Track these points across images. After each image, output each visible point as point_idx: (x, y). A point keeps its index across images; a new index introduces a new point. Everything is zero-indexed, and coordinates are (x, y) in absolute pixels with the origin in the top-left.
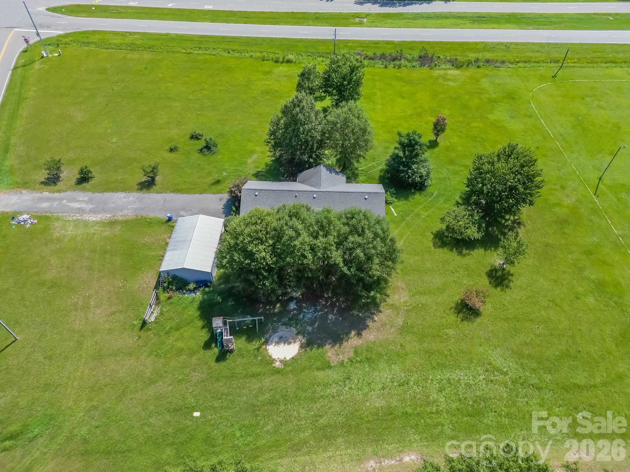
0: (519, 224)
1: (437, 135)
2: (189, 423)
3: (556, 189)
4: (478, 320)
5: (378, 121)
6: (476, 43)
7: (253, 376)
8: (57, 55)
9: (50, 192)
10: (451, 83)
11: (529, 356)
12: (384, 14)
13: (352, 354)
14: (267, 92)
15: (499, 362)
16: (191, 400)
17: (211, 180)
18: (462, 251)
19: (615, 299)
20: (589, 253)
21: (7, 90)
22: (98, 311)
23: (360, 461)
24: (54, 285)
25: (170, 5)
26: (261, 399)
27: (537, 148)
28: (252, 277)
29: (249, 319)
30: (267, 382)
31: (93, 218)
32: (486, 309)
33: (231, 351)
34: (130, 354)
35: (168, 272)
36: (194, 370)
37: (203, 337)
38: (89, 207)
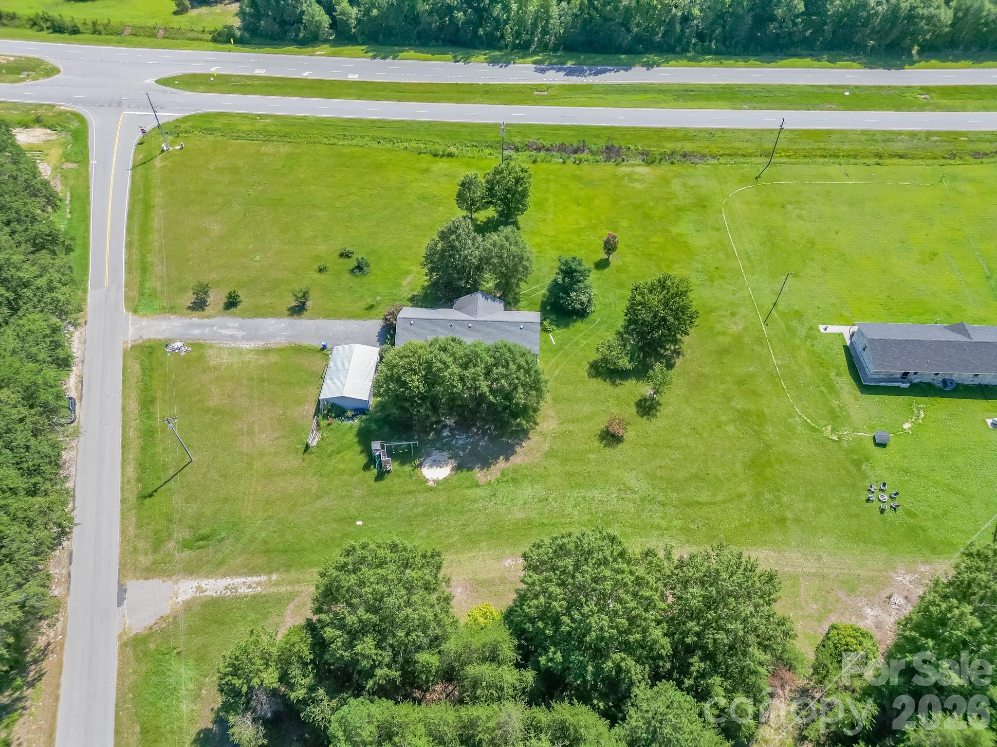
0: (678, 353)
1: (609, 254)
2: (353, 529)
3: (726, 316)
4: (620, 446)
5: (547, 236)
6: (675, 130)
7: (409, 493)
8: (179, 148)
9: (199, 318)
10: (638, 186)
11: (661, 477)
12: (570, 85)
13: (499, 475)
14: (423, 198)
15: (632, 483)
16: (353, 512)
17: (363, 304)
18: (615, 381)
19: (756, 427)
20: (741, 383)
21: (131, 196)
22: (263, 436)
23: (499, 558)
24: (217, 412)
25: (306, 74)
26: (415, 511)
27: (717, 268)
28: (407, 404)
29: (405, 443)
30: (421, 498)
31: (247, 345)
32: (630, 435)
33: (389, 472)
34: (296, 474)
35: (327, 400)
36: (356, 488)
37: (362, 459)
38: (240, 334)
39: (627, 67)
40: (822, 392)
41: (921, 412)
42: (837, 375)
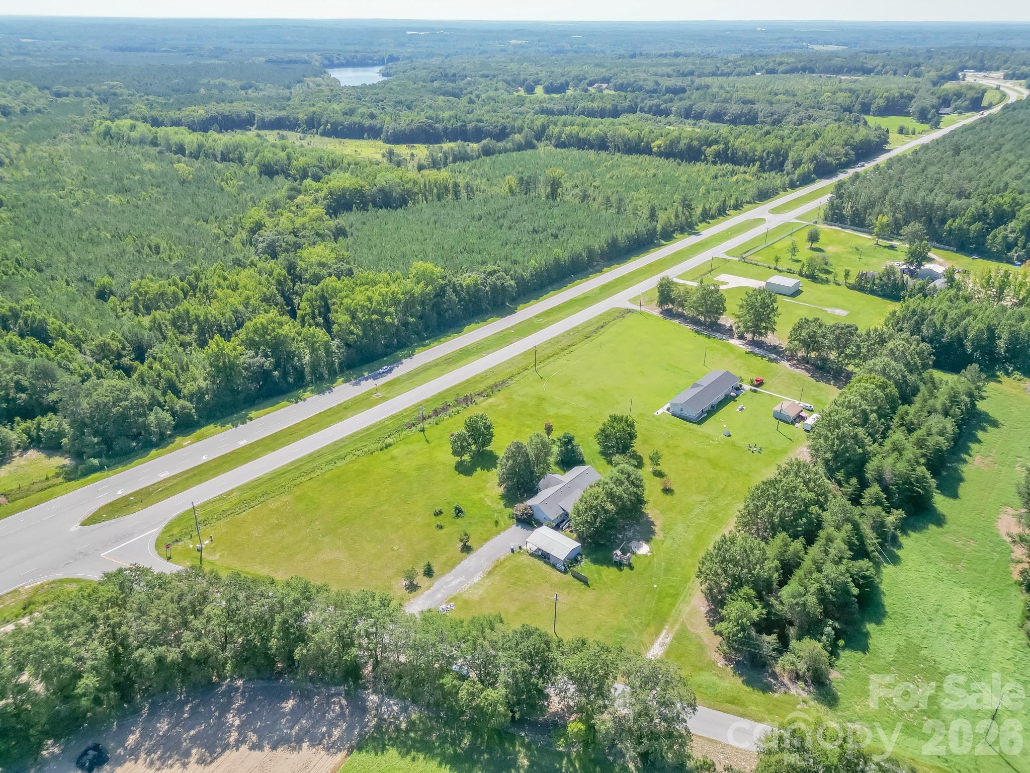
2: (658, 590)
4: (675, 491)
6: (474, 377)
7: (649, 563)
8: (207, 541)
9: (426, 591)
10: (500, 407)
11: (702, 491)
13: (663, 532)
14: (419, 469)
15: (699, 499)
16: (646, 585)
17: (489, 524)
19: (696, 456)
26: (663, 566)
30: (656, 561)
31: (477, 578)
32: (672, 486)
33: (631, 562)
34: (602, 595)
35: (565, 560)
36: (631, 579)
37: (614, 570)
38: (462, 578)
39: (398, 361)
40: (691, 433)
41: (721, 420)
42: (686, 425)
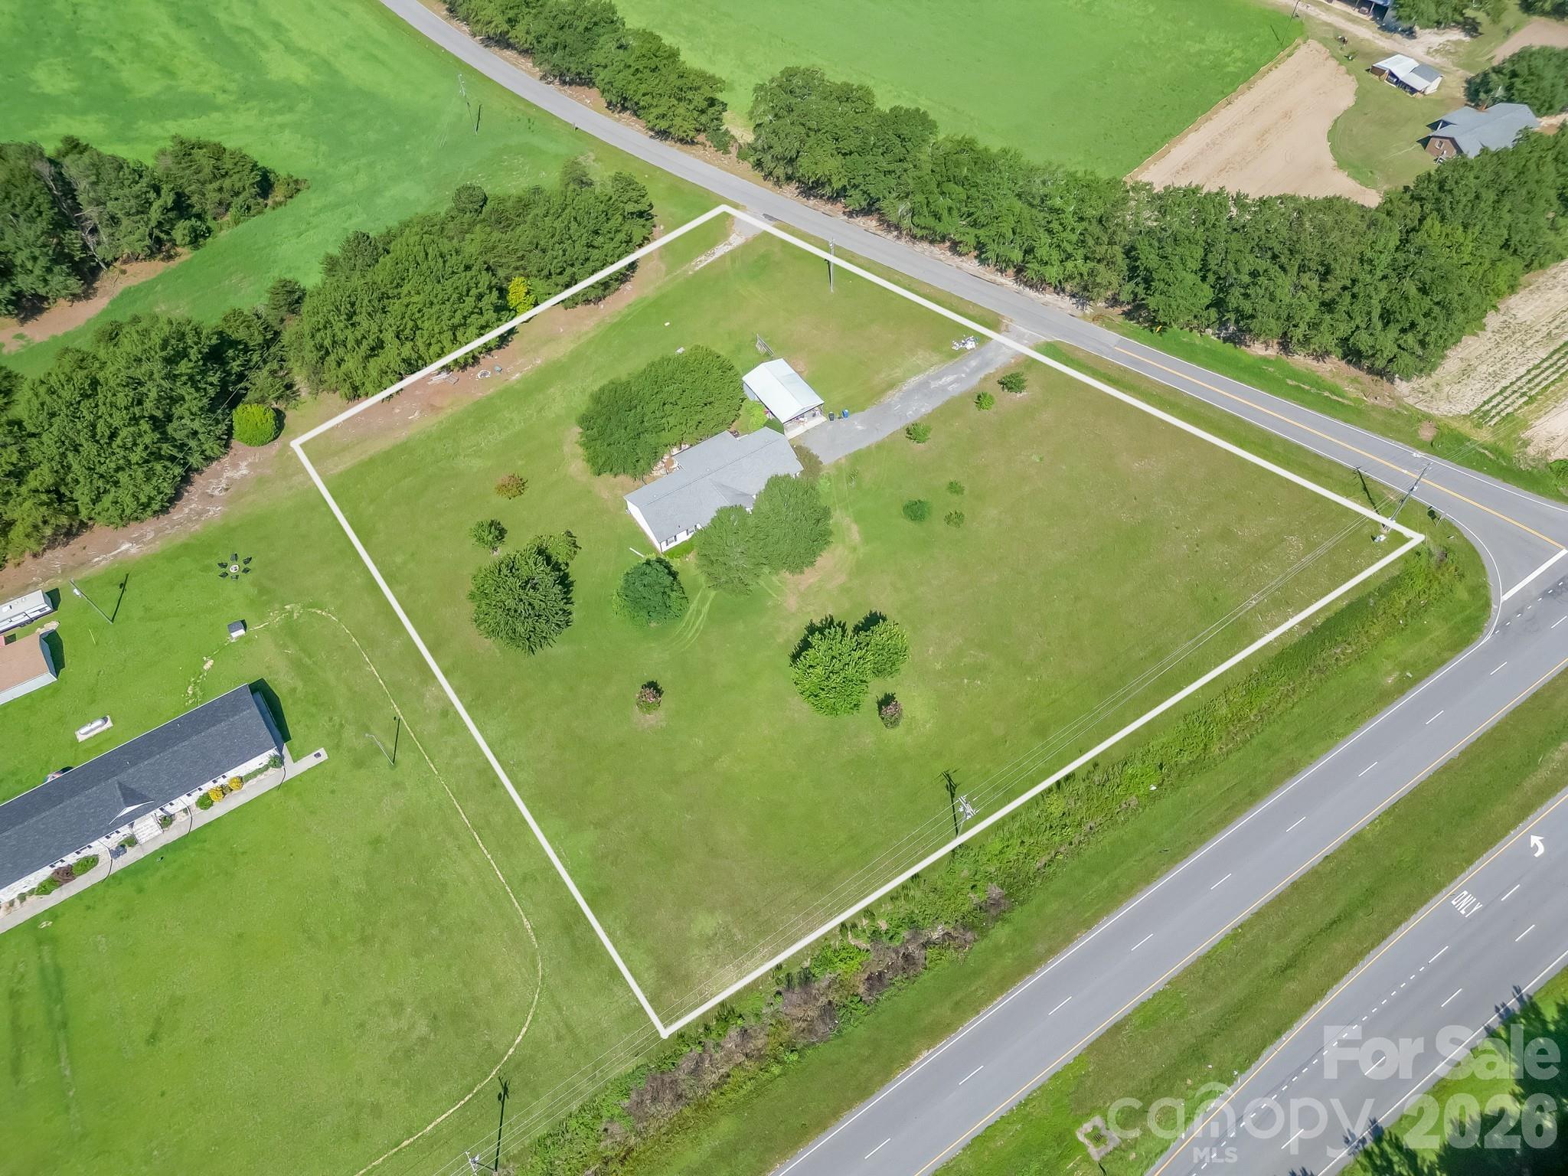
40: (310, 657)
41: (190, 692)
42: (294, 690)
